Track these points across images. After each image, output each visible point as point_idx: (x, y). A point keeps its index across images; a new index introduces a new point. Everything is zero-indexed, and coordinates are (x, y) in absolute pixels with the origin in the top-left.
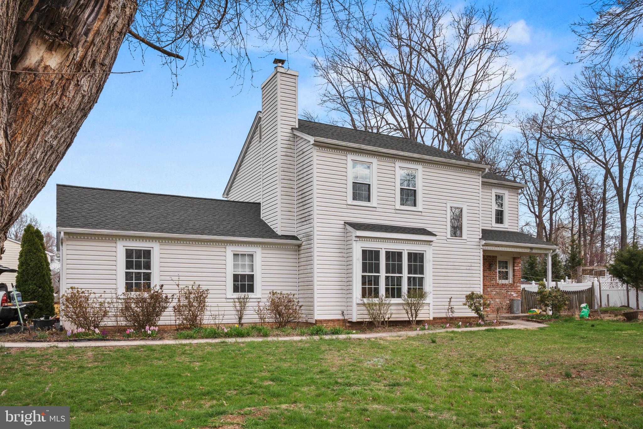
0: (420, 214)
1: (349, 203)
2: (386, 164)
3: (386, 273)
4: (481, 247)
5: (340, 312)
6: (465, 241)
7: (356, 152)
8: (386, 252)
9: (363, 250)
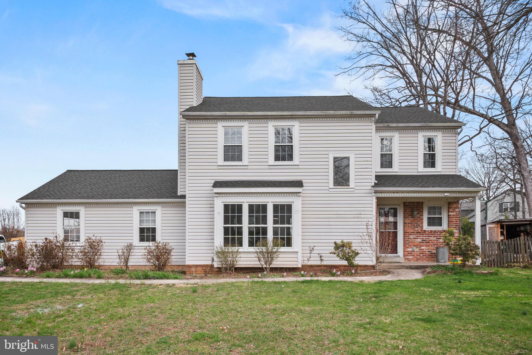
0: (297, 167)
1: (219, 164)
2: (257, 125)
3: (249, 224)
4: (374, 194)
5: (211, 259)
6: (353, 190)
7: (224, 119)
8: (249, 205)
9: (225, 205)
